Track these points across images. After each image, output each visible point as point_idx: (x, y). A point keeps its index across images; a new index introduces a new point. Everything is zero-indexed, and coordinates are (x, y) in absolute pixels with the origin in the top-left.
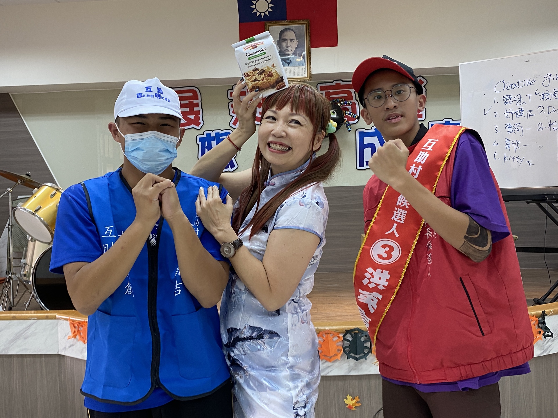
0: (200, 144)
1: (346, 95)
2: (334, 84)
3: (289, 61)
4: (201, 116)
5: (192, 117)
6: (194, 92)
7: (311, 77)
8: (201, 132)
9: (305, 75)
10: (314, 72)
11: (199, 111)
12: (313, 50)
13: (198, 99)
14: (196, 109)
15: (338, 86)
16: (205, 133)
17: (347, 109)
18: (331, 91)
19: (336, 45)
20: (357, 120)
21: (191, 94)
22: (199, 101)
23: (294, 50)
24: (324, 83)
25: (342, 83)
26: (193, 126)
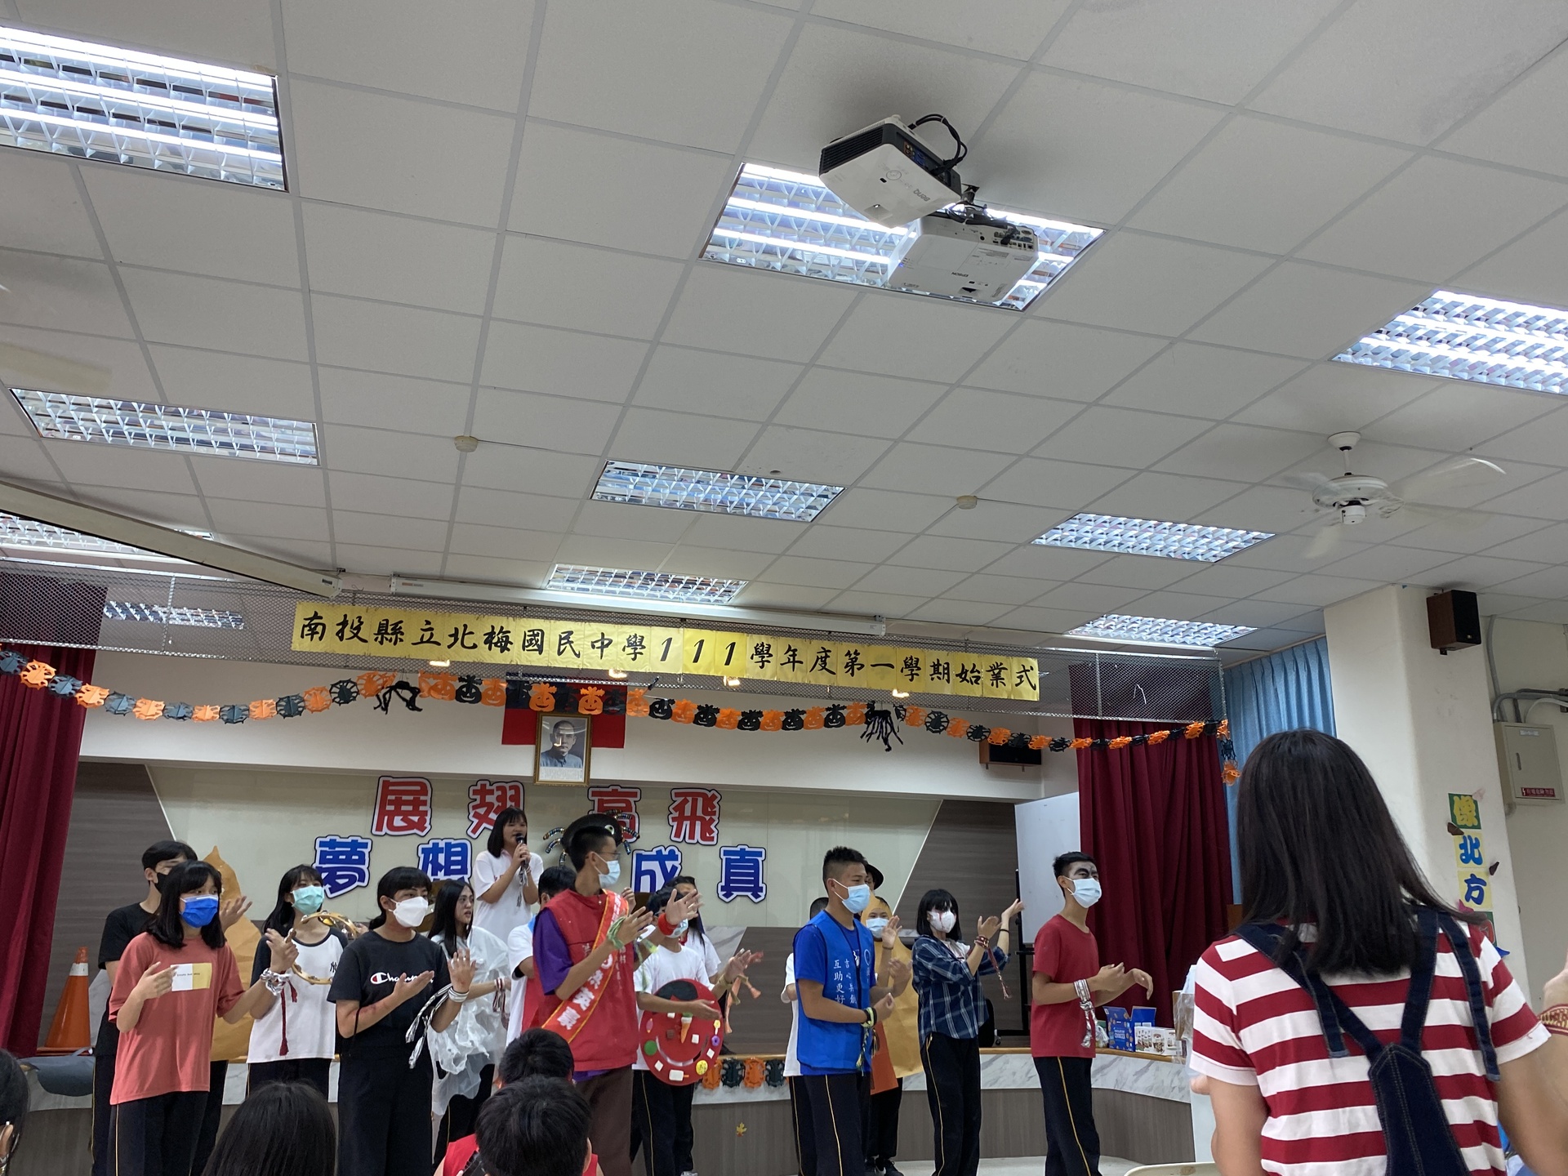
0: (422, 856)
1: (624, 805)
2: (610, 789)
3: (563, 761)
4: (428, 818)
5: (415, 819)
6: (423, 786)
7: (588, 783)
8: (426, 840)
9: (582, 780)
10: (591, 777)
11: (427, 812)
12: (594, 750)
13: (427, 795)
14: (422, 808)
15: (615, 793)
16: (431, 842)
17: (624, 824)
18: (605, 798)
19: (623, 747)
20: (635, 838)
21: (418, 788)
22: (428, 798)
23: (570, 748)
24: (598, 787)
25: (620, 790)
26: (415, 831)
